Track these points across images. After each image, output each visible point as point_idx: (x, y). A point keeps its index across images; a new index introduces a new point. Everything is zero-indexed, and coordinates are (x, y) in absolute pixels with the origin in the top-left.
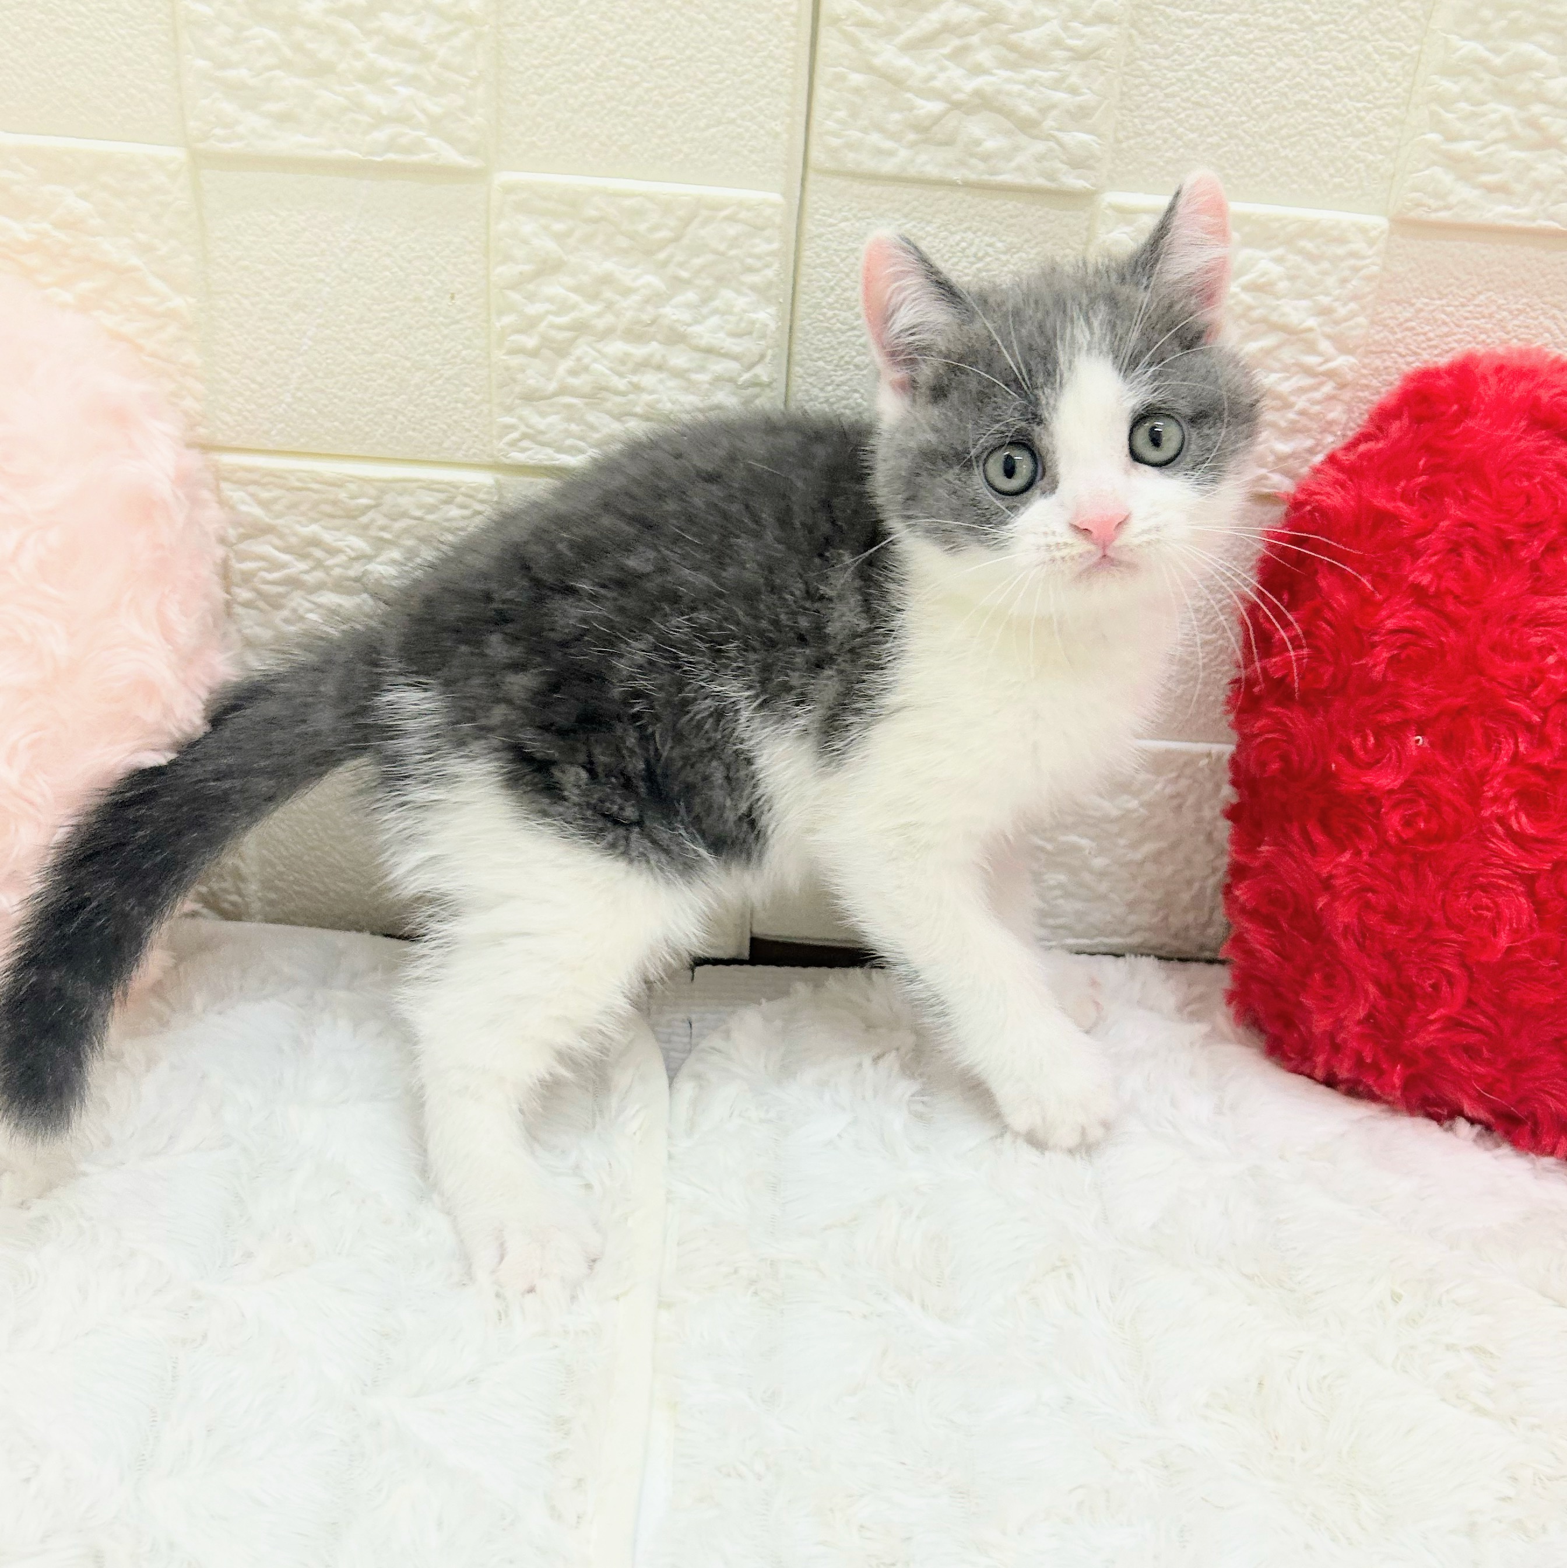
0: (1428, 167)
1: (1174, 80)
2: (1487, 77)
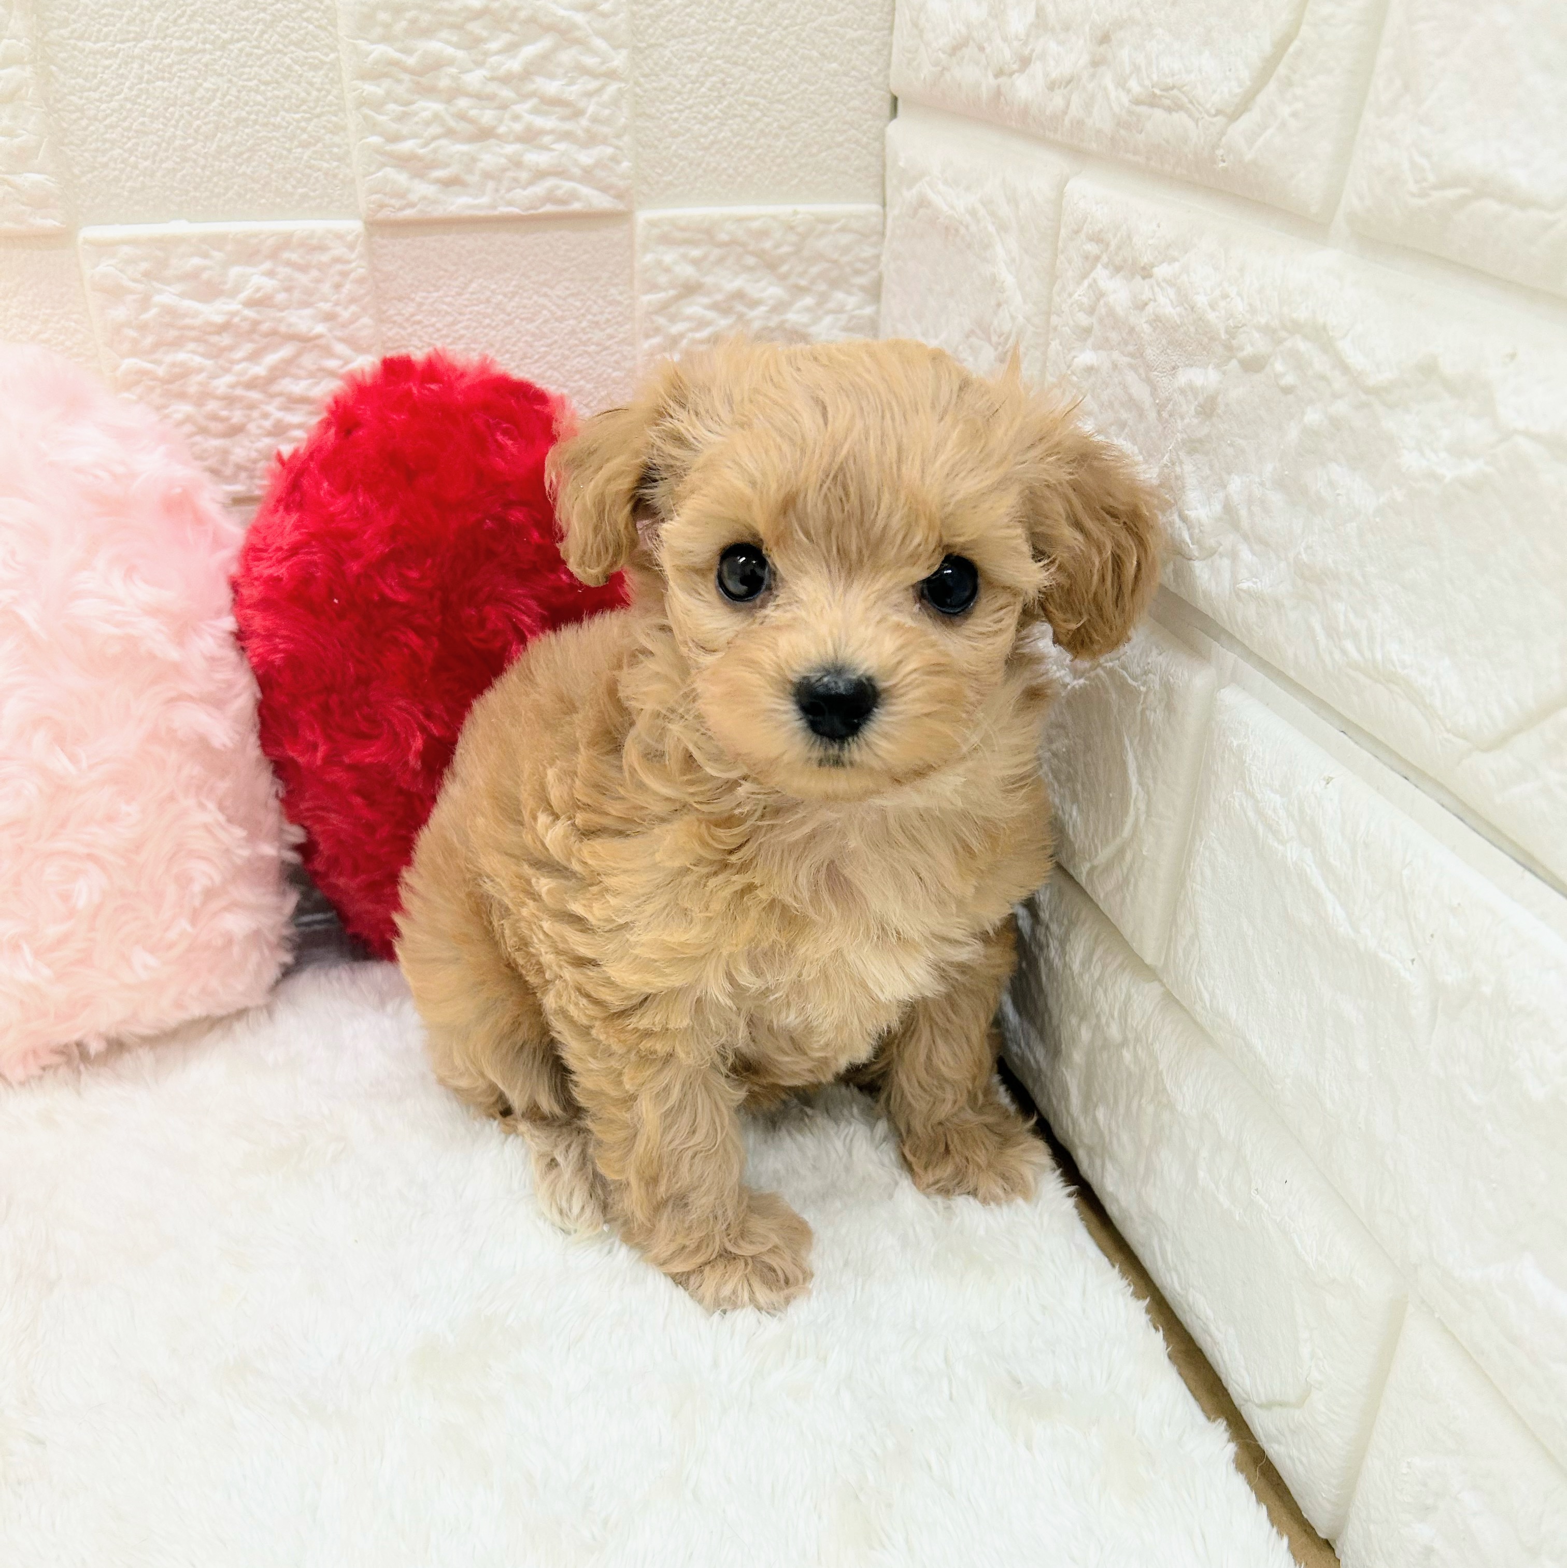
0: (379, 169)
1: (109, 111)
2: (406, 77)
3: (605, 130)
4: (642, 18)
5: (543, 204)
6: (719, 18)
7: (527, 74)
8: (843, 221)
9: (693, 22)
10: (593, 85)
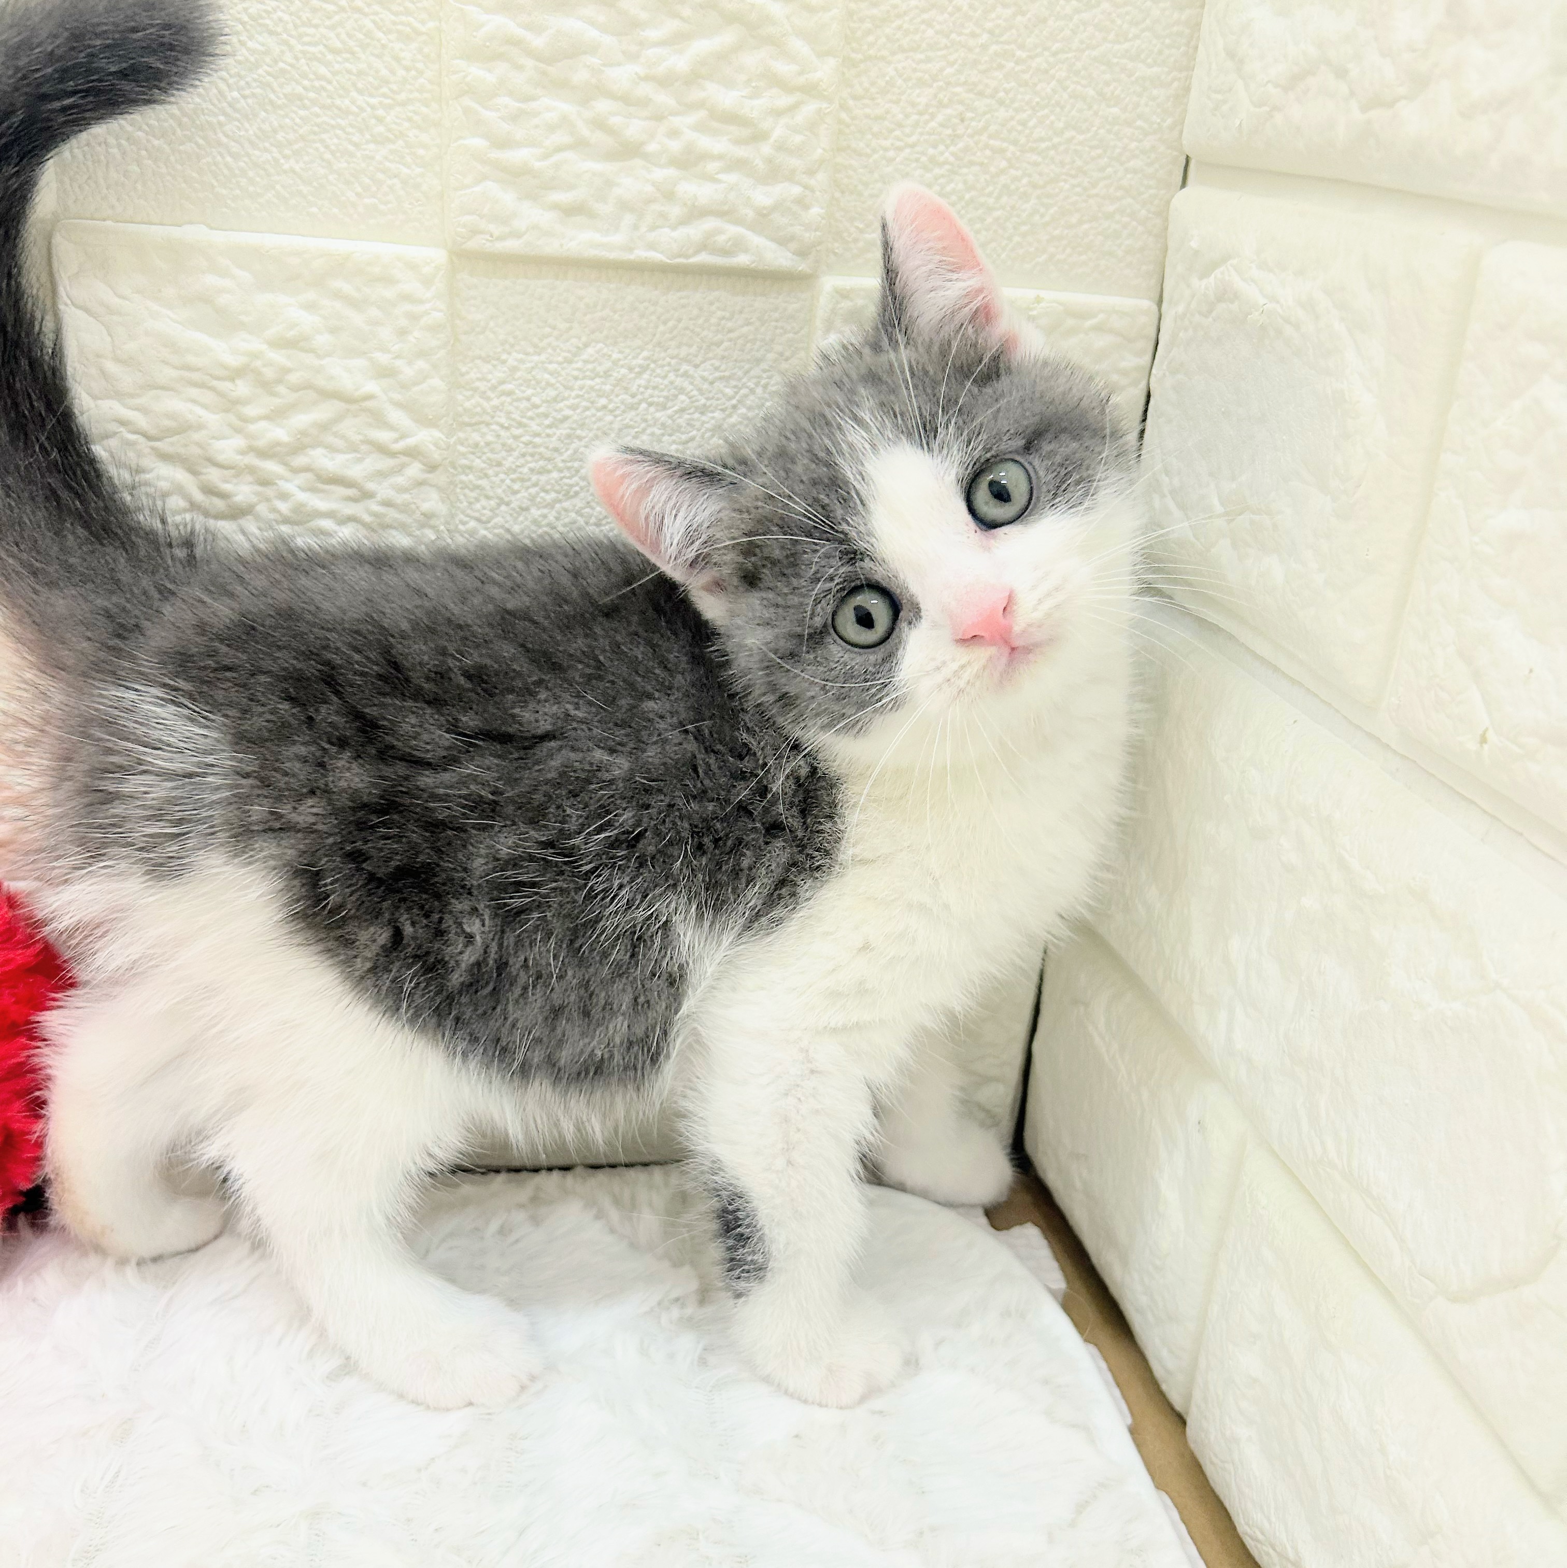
0: (477, 182)
2: (530, 63)
3: (794, 162)
4: (862, 20)
5: (696, 253)
6: (967, 31)
7: (693, 78)
8: (1101, 316)
9: (930, 32)
10: (784, 101)
